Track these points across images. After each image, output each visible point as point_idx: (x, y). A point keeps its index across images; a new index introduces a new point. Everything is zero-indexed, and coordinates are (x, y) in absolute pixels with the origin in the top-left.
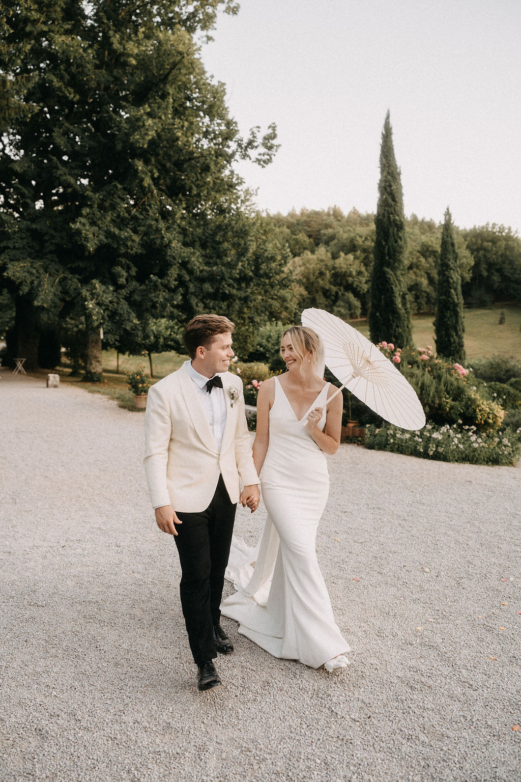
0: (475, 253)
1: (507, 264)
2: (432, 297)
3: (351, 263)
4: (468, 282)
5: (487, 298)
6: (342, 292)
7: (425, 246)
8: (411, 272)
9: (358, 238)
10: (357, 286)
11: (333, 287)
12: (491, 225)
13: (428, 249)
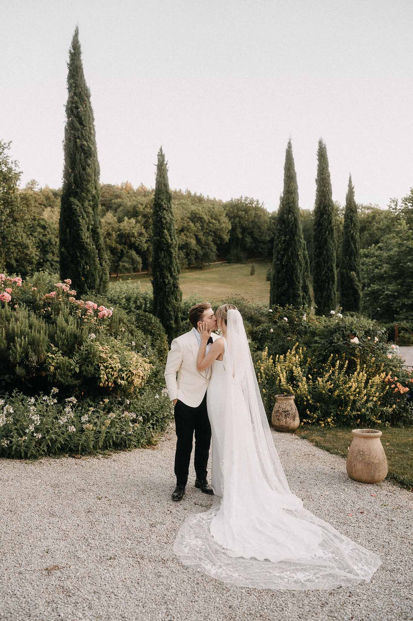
0: (232, 220)
1: (256, 228)
2: (199, 254)
3: (133, 226)
4: (227, 243)
5: (242, 255)
6: (126, 250)
7: (194, 213)
8: (182, 234)
9: (139, 206)
10: (139, 245)
11: (118, 246)
12: (243, 198)
13: (196, 216)
